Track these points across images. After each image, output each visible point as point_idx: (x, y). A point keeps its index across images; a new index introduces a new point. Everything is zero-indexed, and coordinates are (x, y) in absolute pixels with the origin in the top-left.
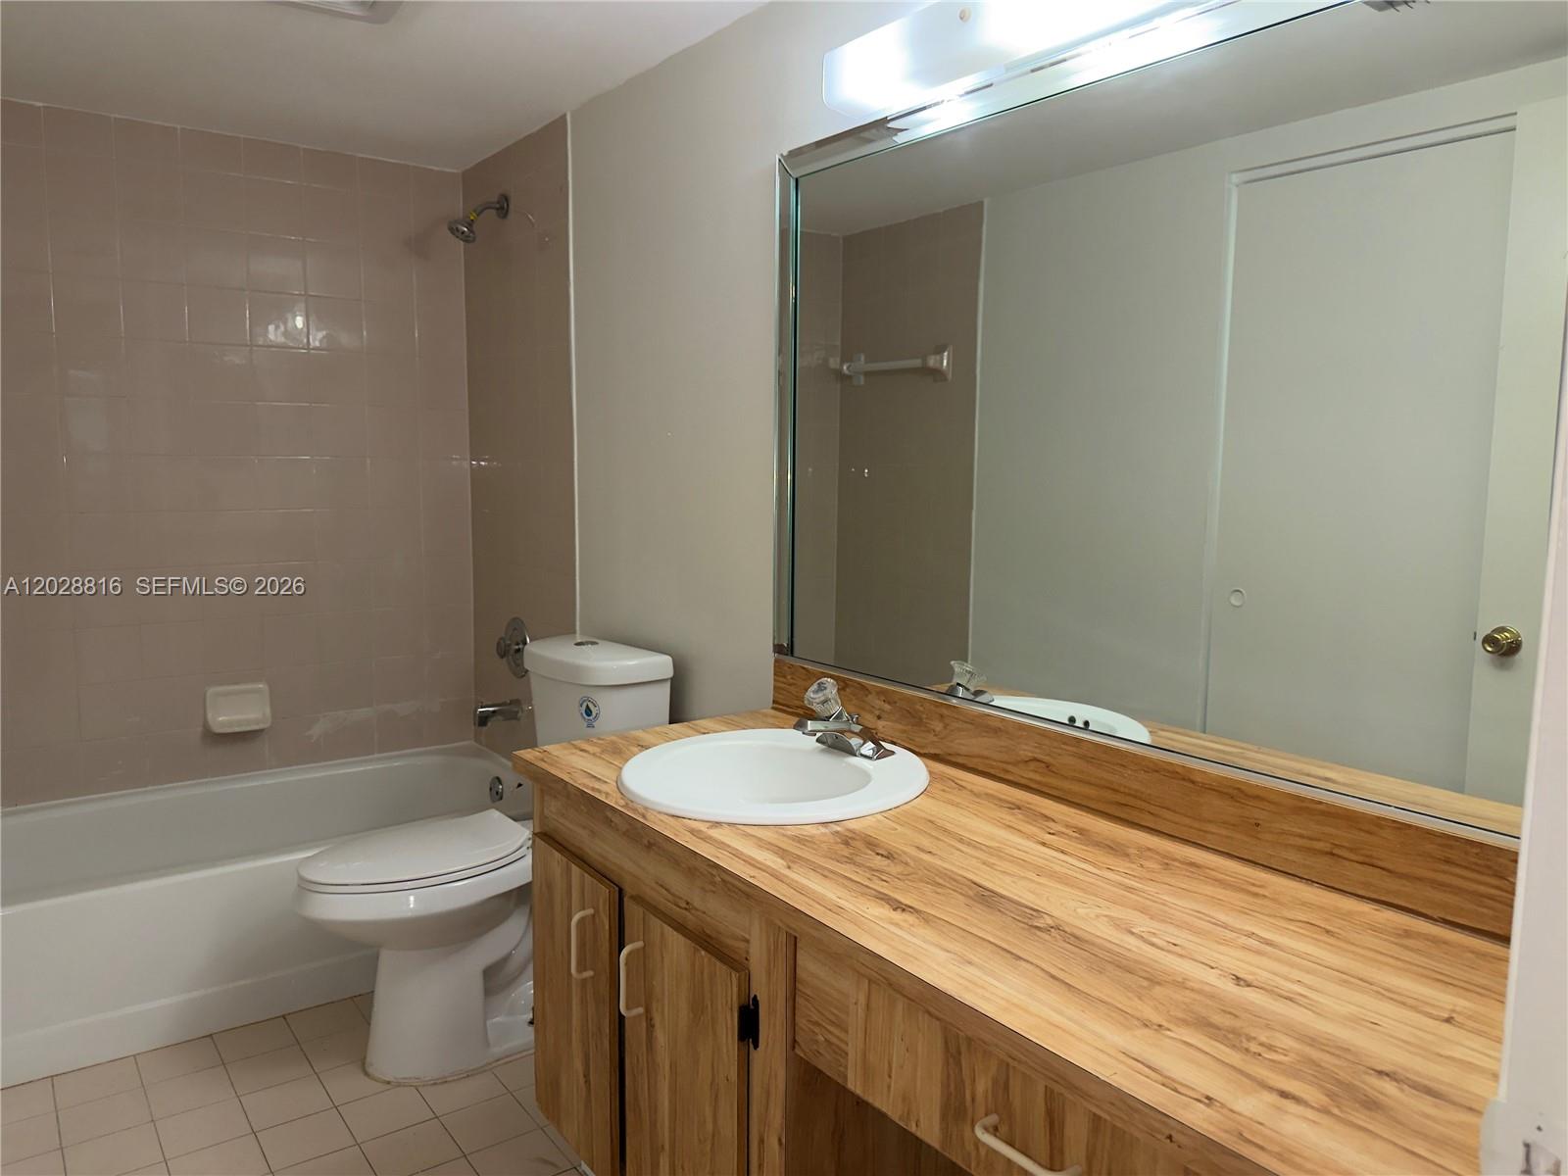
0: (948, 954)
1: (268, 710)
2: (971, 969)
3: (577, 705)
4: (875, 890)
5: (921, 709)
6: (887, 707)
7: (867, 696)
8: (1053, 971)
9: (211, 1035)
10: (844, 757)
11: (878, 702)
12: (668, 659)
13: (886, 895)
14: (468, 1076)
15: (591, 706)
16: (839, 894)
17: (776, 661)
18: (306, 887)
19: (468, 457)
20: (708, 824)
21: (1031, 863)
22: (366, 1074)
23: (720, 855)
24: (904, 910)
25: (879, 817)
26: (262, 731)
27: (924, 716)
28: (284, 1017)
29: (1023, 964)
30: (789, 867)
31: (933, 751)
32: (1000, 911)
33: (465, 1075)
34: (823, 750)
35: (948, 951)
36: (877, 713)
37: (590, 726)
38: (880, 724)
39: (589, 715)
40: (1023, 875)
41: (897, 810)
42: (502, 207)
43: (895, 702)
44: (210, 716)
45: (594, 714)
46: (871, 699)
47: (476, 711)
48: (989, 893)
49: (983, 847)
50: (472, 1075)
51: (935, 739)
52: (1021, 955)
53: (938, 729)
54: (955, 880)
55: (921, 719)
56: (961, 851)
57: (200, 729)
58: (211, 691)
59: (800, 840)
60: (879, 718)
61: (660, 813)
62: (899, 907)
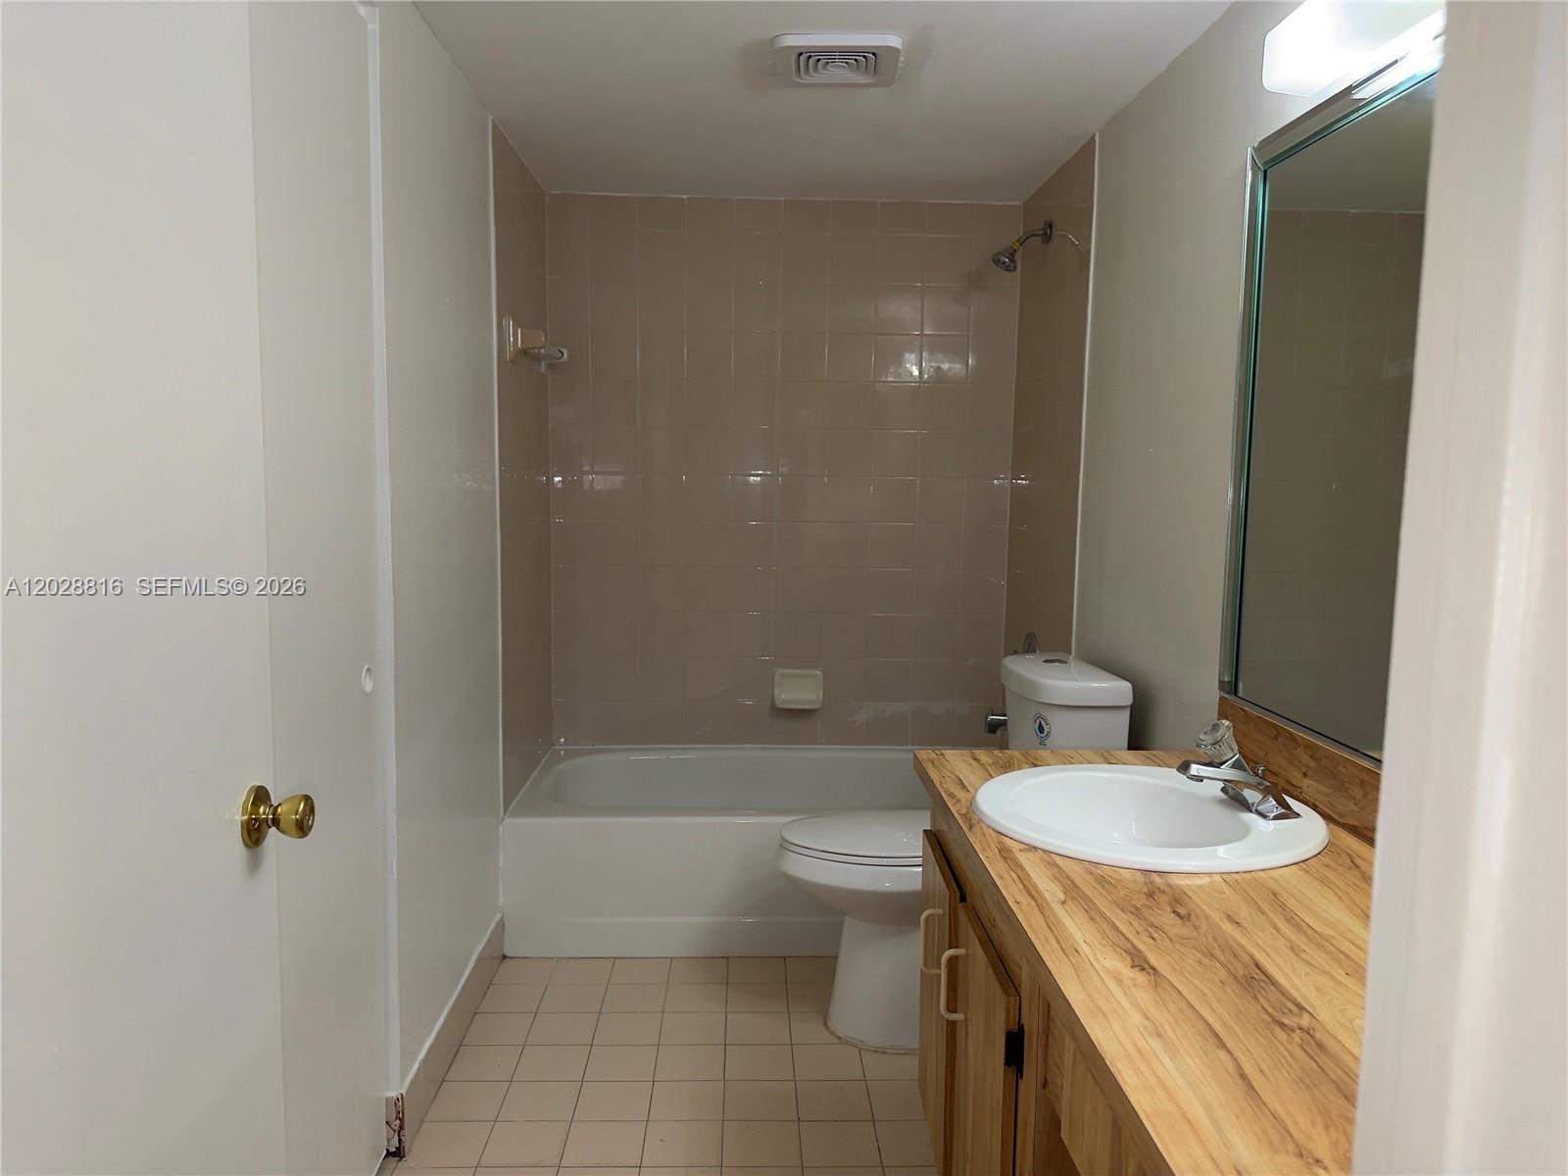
0: (1146, 1022)
1: (821, 694)
2: (1155, 1044)
3: (1032, 721)
4: (1132, 944)
5: (1344, 770)
6: (1313, 764)
7: (1296, 748)
8: (1249, 1069)
9: (728, 958)
10: (1242, 811)
11: (1304, 756)
12: (1127, 686)
13: (1139, 951)
14: (905, 1054)
15: (1043, 723)
16: (1088, 939)
17: (1222, 699)
18: (785, 845)
19: (1010, 476)
20: (1023, 847)
21: (1352, 960)
22: (826, 1025)
23: (1006, 876)
24: (1143, 969)
25: (1218, 878)
26: (816, 710)
27: (1346, 780)
28: (785, 958)
29: (1222, 1055)
30: (1063, 903)
31: (1351, 822)
32: (1255, 997)
33: (903, 1052)
34: (1221, 802)
35: (1148, 1018)
36: (1304, 769)
37: (1042, 743)
38: (1306, 783)
39: (1042, 733)
40: (1327, 968)
41: (1248, 876)
42: (1047, 233)
43: (1321, 760)
44: (776, 692)
45: (1046, 733)
46: (1300, 752)
47: (987, 718)
48: (1264, 978)
49: (1310, 932)
50: (910, 1054)
51: (1355, 808)
52: (1230, 1044)
53: (1357, 797)
54: (1235, 955)
55: (1343, 782)
56: (1277, 929)
57: (769, 703)
58: (780, 671)
59: (1102, 881)
60: (1305, 775)
61: (989, 827)
62: (1140, 963)
